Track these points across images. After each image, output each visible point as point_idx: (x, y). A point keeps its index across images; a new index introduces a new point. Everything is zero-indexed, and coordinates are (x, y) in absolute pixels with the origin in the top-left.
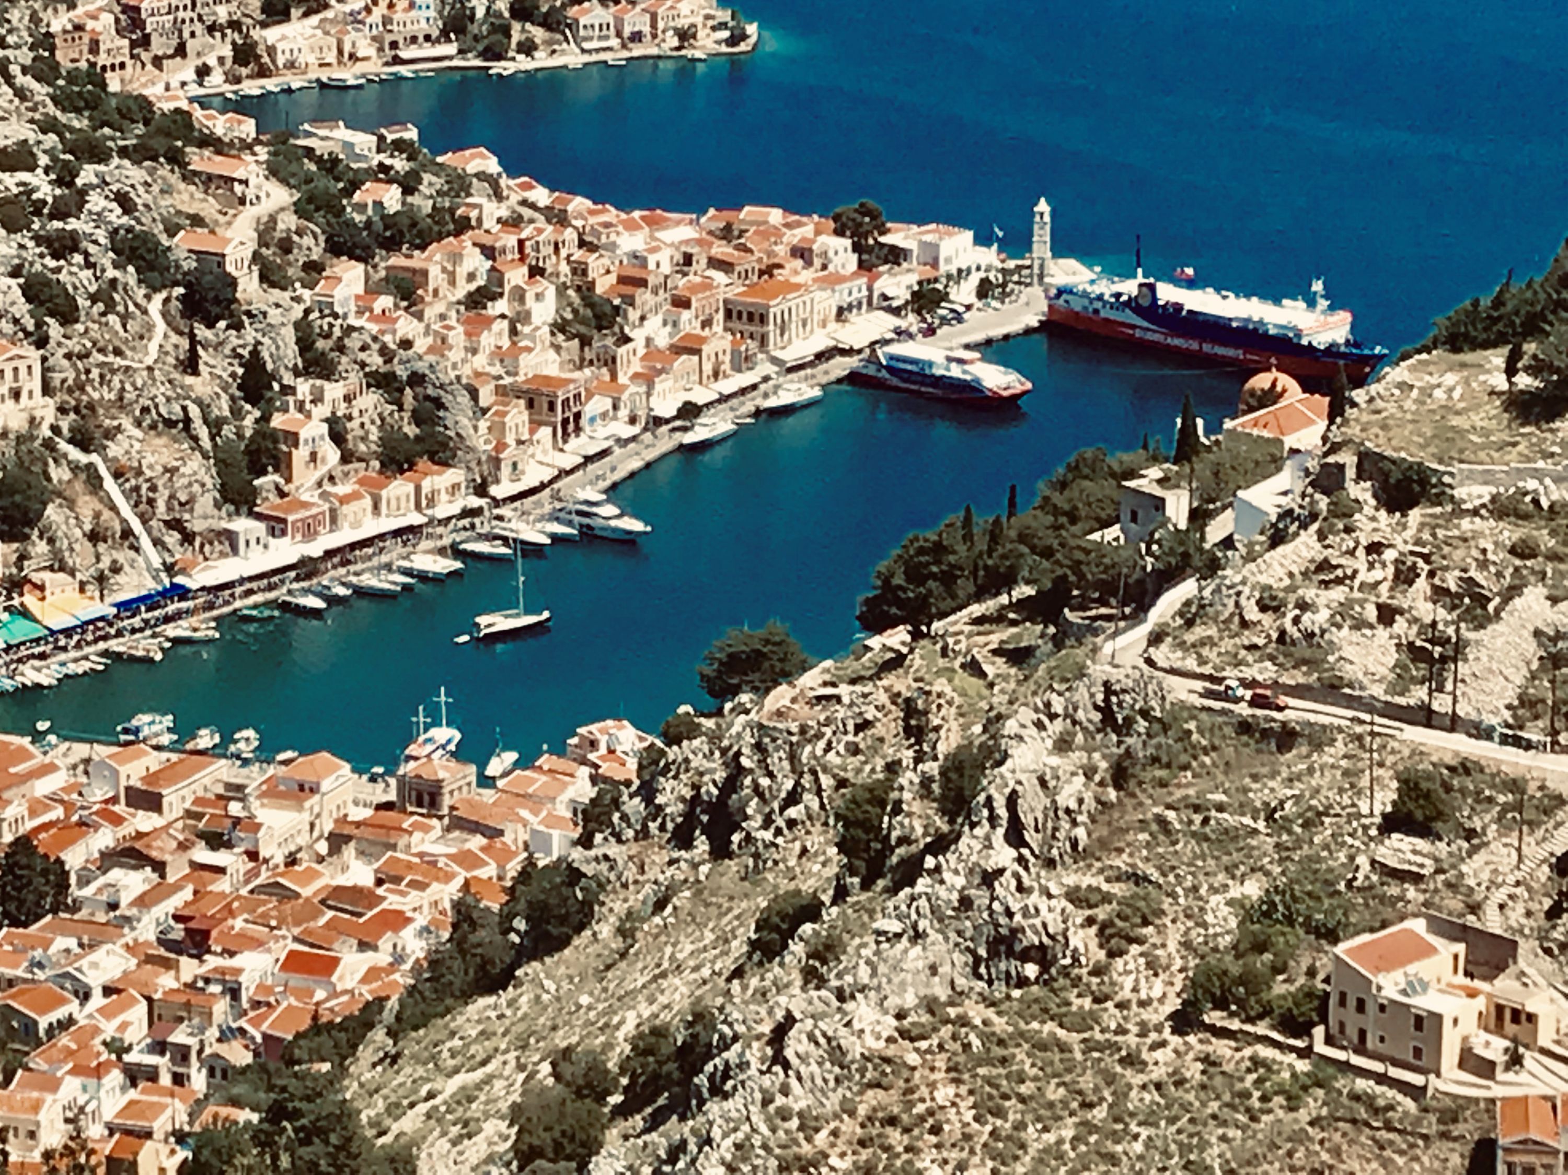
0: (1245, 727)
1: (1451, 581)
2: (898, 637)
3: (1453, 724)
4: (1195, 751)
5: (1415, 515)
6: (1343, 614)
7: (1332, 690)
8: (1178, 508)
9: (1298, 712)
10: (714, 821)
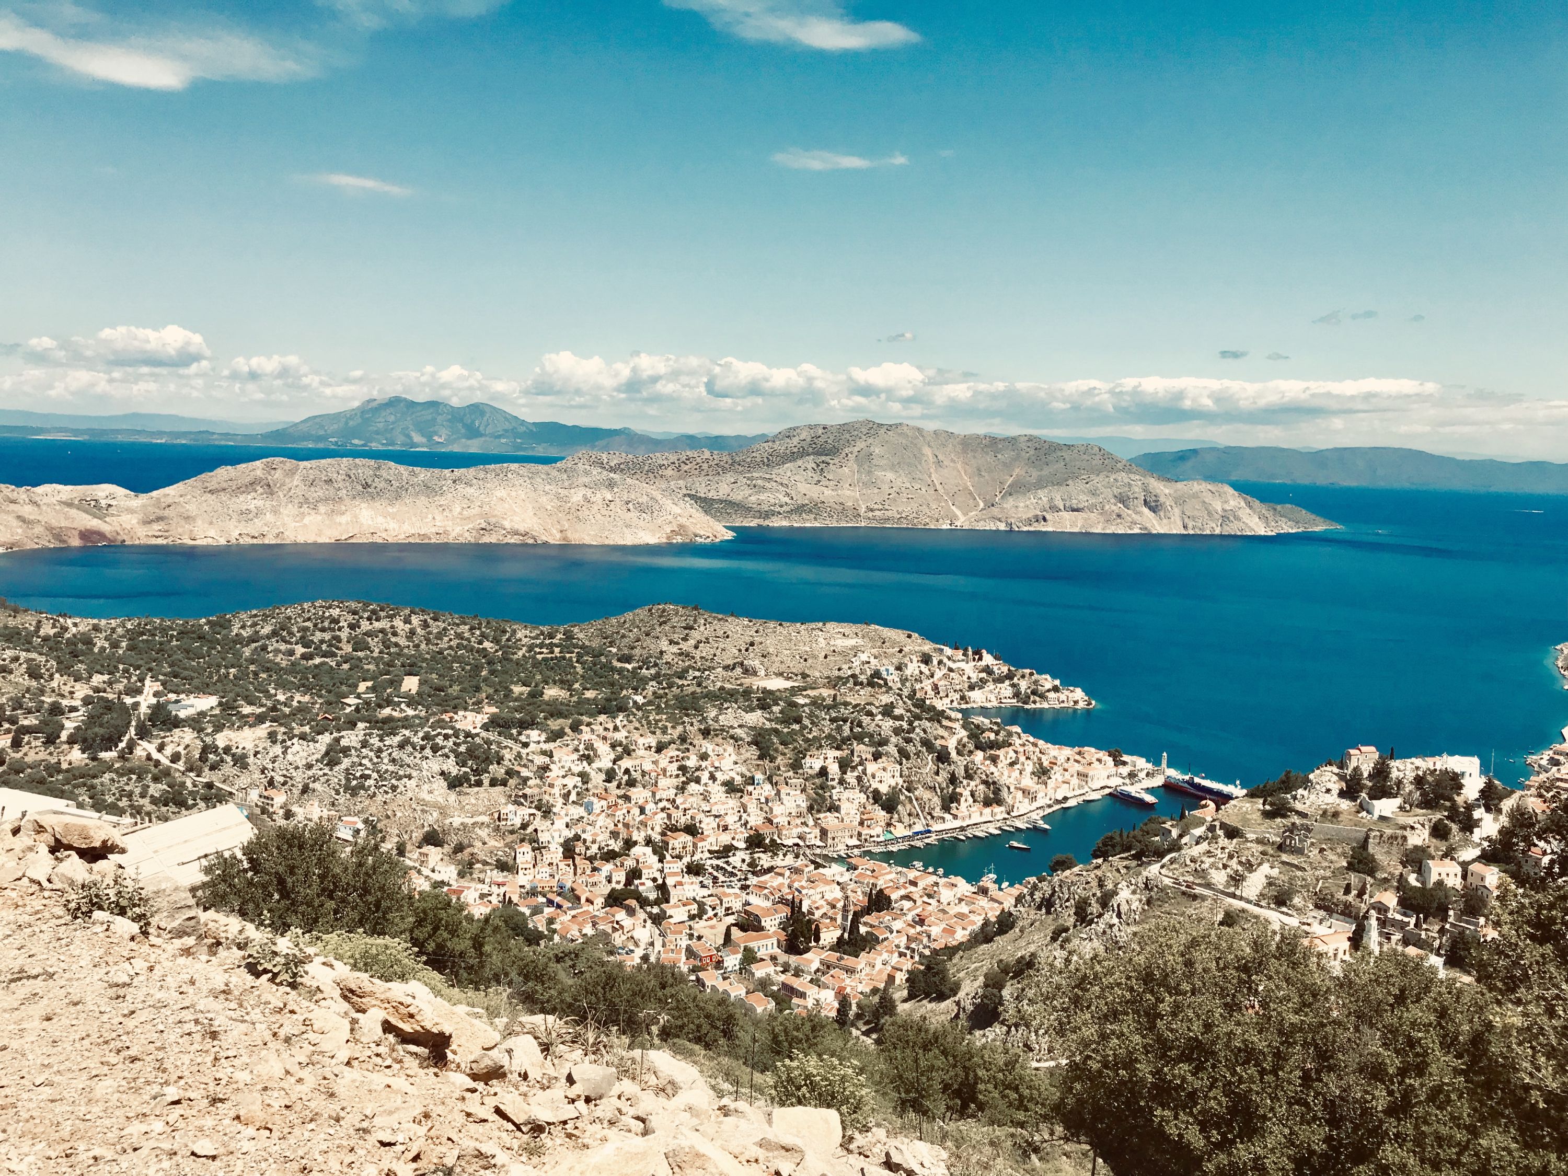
0: (1184, 893)
1: (1243, 859)
2: (1100, 861)
3: (1241, 898)
4: (1169, 898)
5: (1235, 841)
6: (1213, 865)
7: (1208, 886)
8: (1175, 833)
9: (1198, 890)
10: (1047, 904)
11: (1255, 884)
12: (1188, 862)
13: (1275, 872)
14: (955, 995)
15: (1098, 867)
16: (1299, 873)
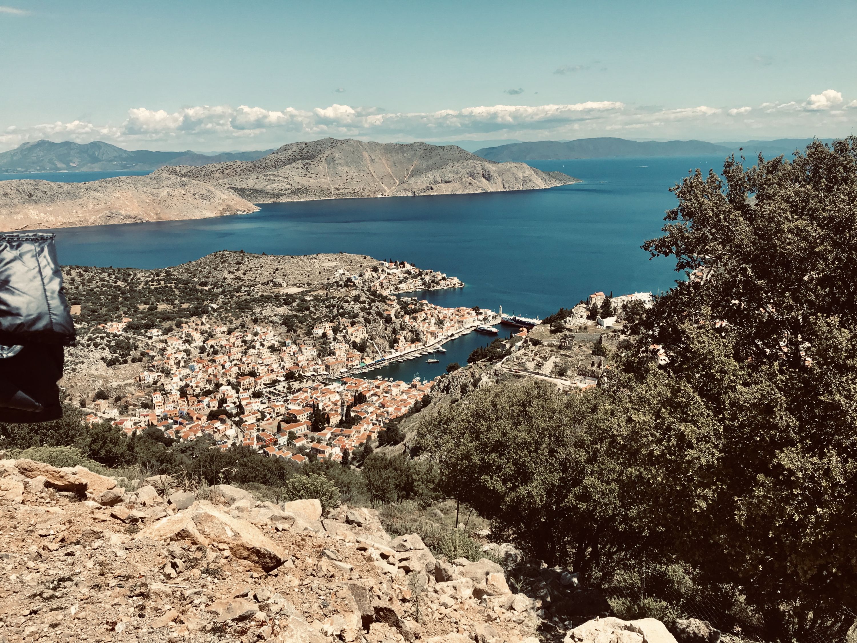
0: (514, 375)
1: (542, 355)
2: (472, 364)
3: (542, 375)
4: (507, 379)
5: (537, 346)
6: (527, 360)
7: (526, 370)
8: (508, 346)
9: (521, 373)
10: (447, 389)
11: (548, 366)
12: (515, 360)
13: (558, 360)
14: (403, 441)
15: (471, 367)
16: (569, 359)
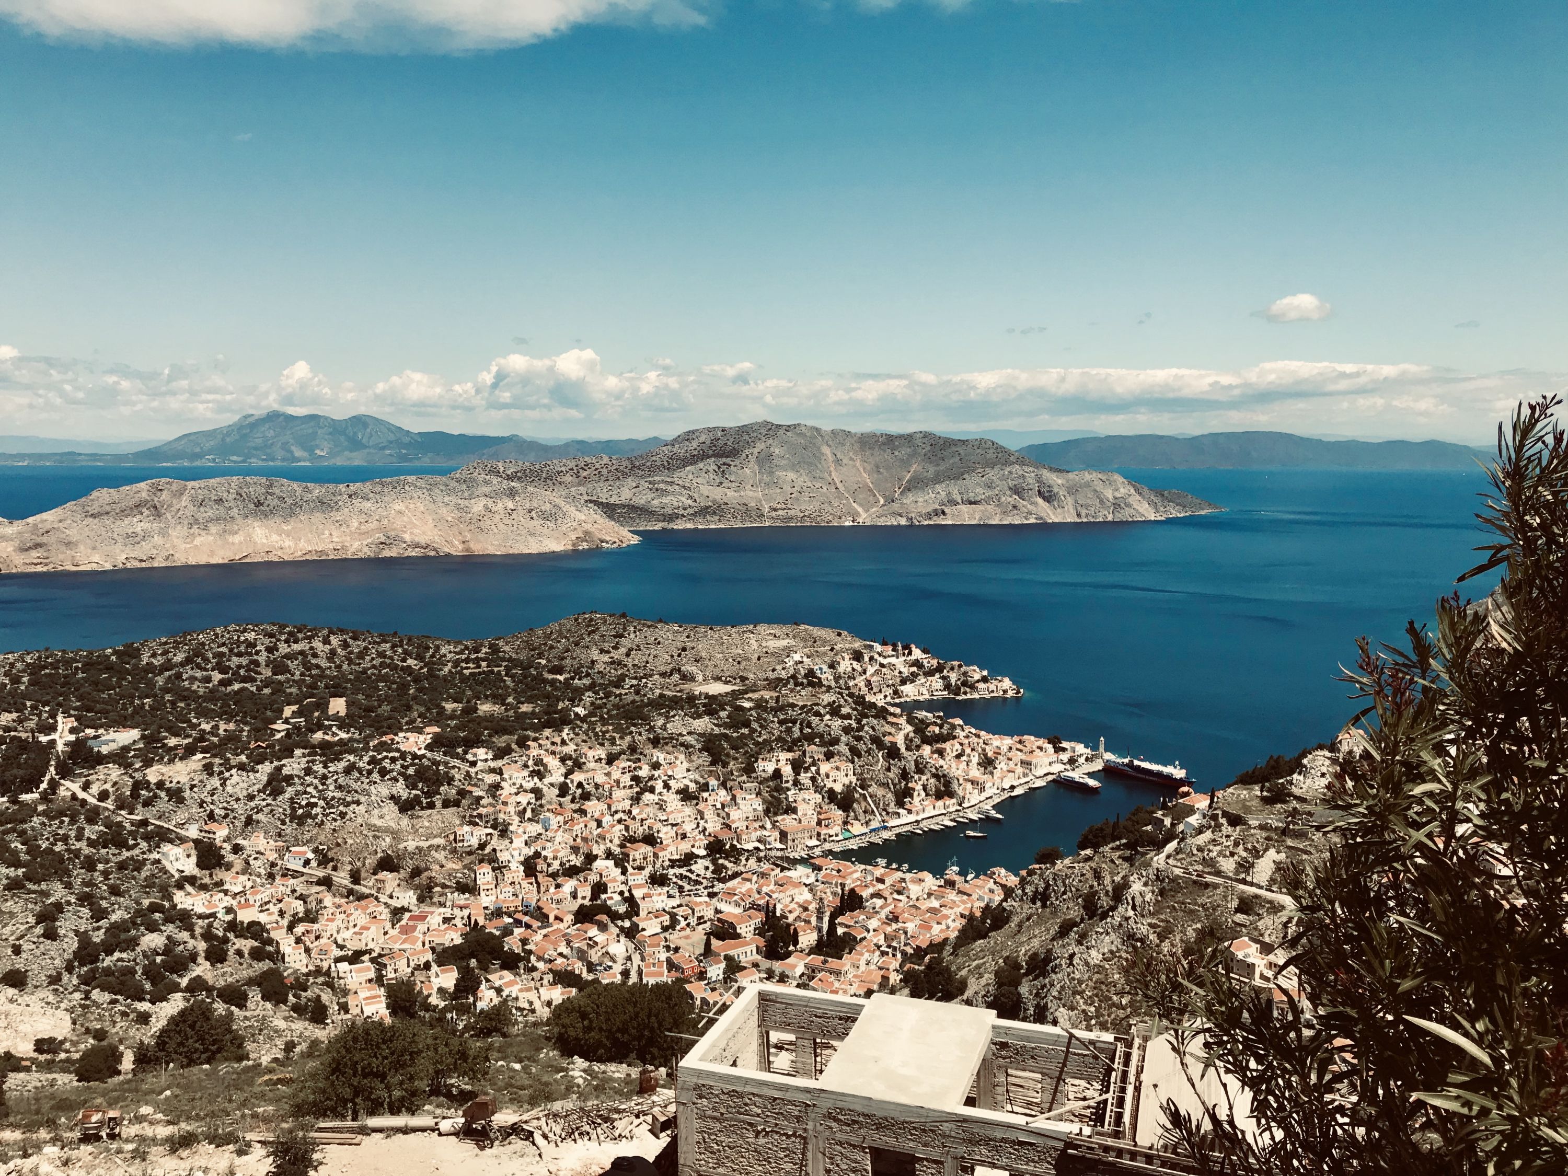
0: (1195, 882)
1: (1249, 846)
2: (1088, 852)
3: (1252, 884)
4: (1182, 888)
5: (1238, 828)
6: (1220, 853)
7: (1218, 873)
8: (1168, 822)
9: (1209, 879)
10: (1042, 897)
11: (1264, 868)
12: (1195, 852)
13: (1282, 857)
14: (962, 994)
15: (1088, 859)
16: (1305, 857)
